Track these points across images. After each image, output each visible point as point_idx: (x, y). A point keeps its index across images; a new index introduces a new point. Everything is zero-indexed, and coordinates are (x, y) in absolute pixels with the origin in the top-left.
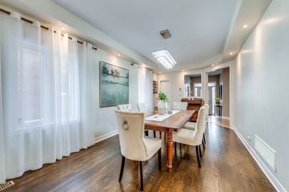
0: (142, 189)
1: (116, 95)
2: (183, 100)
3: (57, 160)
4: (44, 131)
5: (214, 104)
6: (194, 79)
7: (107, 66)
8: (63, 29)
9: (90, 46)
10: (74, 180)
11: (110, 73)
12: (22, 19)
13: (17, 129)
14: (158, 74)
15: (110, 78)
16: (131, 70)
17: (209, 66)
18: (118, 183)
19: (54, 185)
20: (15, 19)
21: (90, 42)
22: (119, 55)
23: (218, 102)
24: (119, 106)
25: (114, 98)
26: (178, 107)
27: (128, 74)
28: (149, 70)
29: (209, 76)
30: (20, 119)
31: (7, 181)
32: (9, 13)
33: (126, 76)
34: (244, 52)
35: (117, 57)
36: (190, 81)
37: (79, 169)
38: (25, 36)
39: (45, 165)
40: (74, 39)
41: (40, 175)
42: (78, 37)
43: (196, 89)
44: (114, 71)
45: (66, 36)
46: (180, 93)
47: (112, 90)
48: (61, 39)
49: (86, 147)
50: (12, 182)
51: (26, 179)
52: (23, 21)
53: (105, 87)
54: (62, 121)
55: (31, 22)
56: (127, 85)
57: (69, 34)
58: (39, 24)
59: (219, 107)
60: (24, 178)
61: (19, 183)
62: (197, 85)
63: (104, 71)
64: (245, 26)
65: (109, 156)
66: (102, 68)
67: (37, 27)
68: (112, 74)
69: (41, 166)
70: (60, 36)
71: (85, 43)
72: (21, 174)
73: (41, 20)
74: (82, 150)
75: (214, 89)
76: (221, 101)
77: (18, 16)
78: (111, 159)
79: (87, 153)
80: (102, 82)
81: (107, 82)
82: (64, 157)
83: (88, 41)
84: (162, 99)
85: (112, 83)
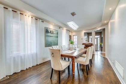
0: (60, 83)
1: (52, 41)
2: (83, 44)
3: (26, 69)
4: (21, 57)
5: (99, 46)
6: (89, 34)
7: (48, 29)
8: (29, 14)
9: (41, 21)
10: (32, 77)
11: (49, 32)
12: (12, 10)
13: (11, 56)
14: (72, 32)
15: (49, 34)
16: (59, 30)
17: (96, 28)
18: (50, 80)
19: (24, 79)
20: (10, 11)
21: (41, 19)
22: (53, 24)
23: (101, 45)
24: (53, 46)
25: (51, 43)
26: (80, 47)
27: (58, 33)
28: (67, 30)
29: (96, 33)
30: (12, 52)
31: (6, 76)
32: (7, 9)
33: (57, 33)
34: (111, 21)
35: (53, 25)
36: (87, 35)
37: (35, 73)
38: (14, 17)
39: (22, 71)
40: (34, 18)
41: (19, 74)
42: (36, 17)
43: (90, 39)
44: (51, 31)
45: (30, 17)
46: (82, 41)
47: (50, 39)
48: (28, 18)
49: (39, 64)
50: (8, 77)
51: (14, 76)
52: (13, 12)
53: (47, 38)
54: (29, 53)
55: (16, 12)
56: (57, 37)
57: (32, 16)
58: (19, 12)
59: (101, 47)
60: (13, 75)
61: (11, 77)
62: (90, 37)
63: (47, 31)
64: (110, 9)
65: (48, 68)
66: (46, 30)
67: (18, 14)
68: (50, 33)
69: (20, 71)
70: (28, 17)
71: (38, 19)
72: (12, 74)
73: (20, 11)
74: (37, 65)
75: (99, 39)
76: (102, 45)
77: (11, 9)
78: (48, 69)
79: (39, 66)
80: (46, 36)
81: (48, 36)
82: (29, 68)
83: (40, 19)
84: (71, 43)
85: (50, 36)
